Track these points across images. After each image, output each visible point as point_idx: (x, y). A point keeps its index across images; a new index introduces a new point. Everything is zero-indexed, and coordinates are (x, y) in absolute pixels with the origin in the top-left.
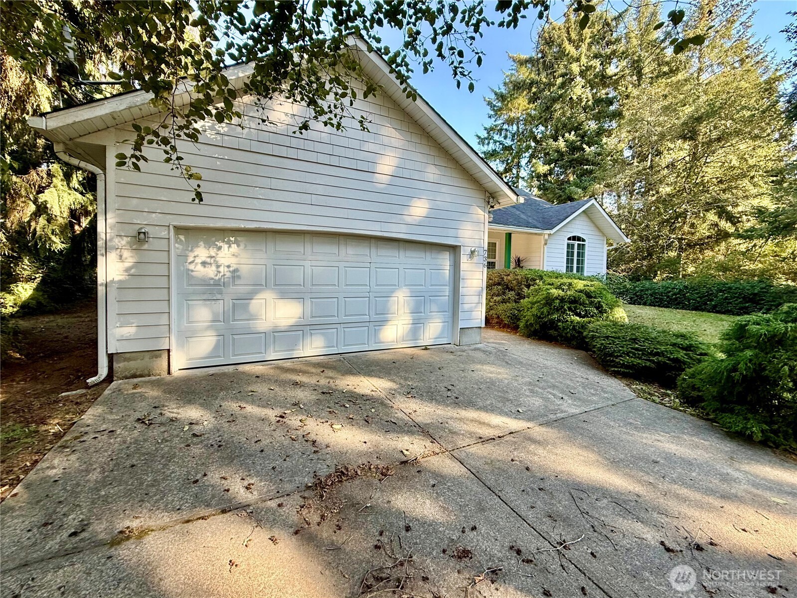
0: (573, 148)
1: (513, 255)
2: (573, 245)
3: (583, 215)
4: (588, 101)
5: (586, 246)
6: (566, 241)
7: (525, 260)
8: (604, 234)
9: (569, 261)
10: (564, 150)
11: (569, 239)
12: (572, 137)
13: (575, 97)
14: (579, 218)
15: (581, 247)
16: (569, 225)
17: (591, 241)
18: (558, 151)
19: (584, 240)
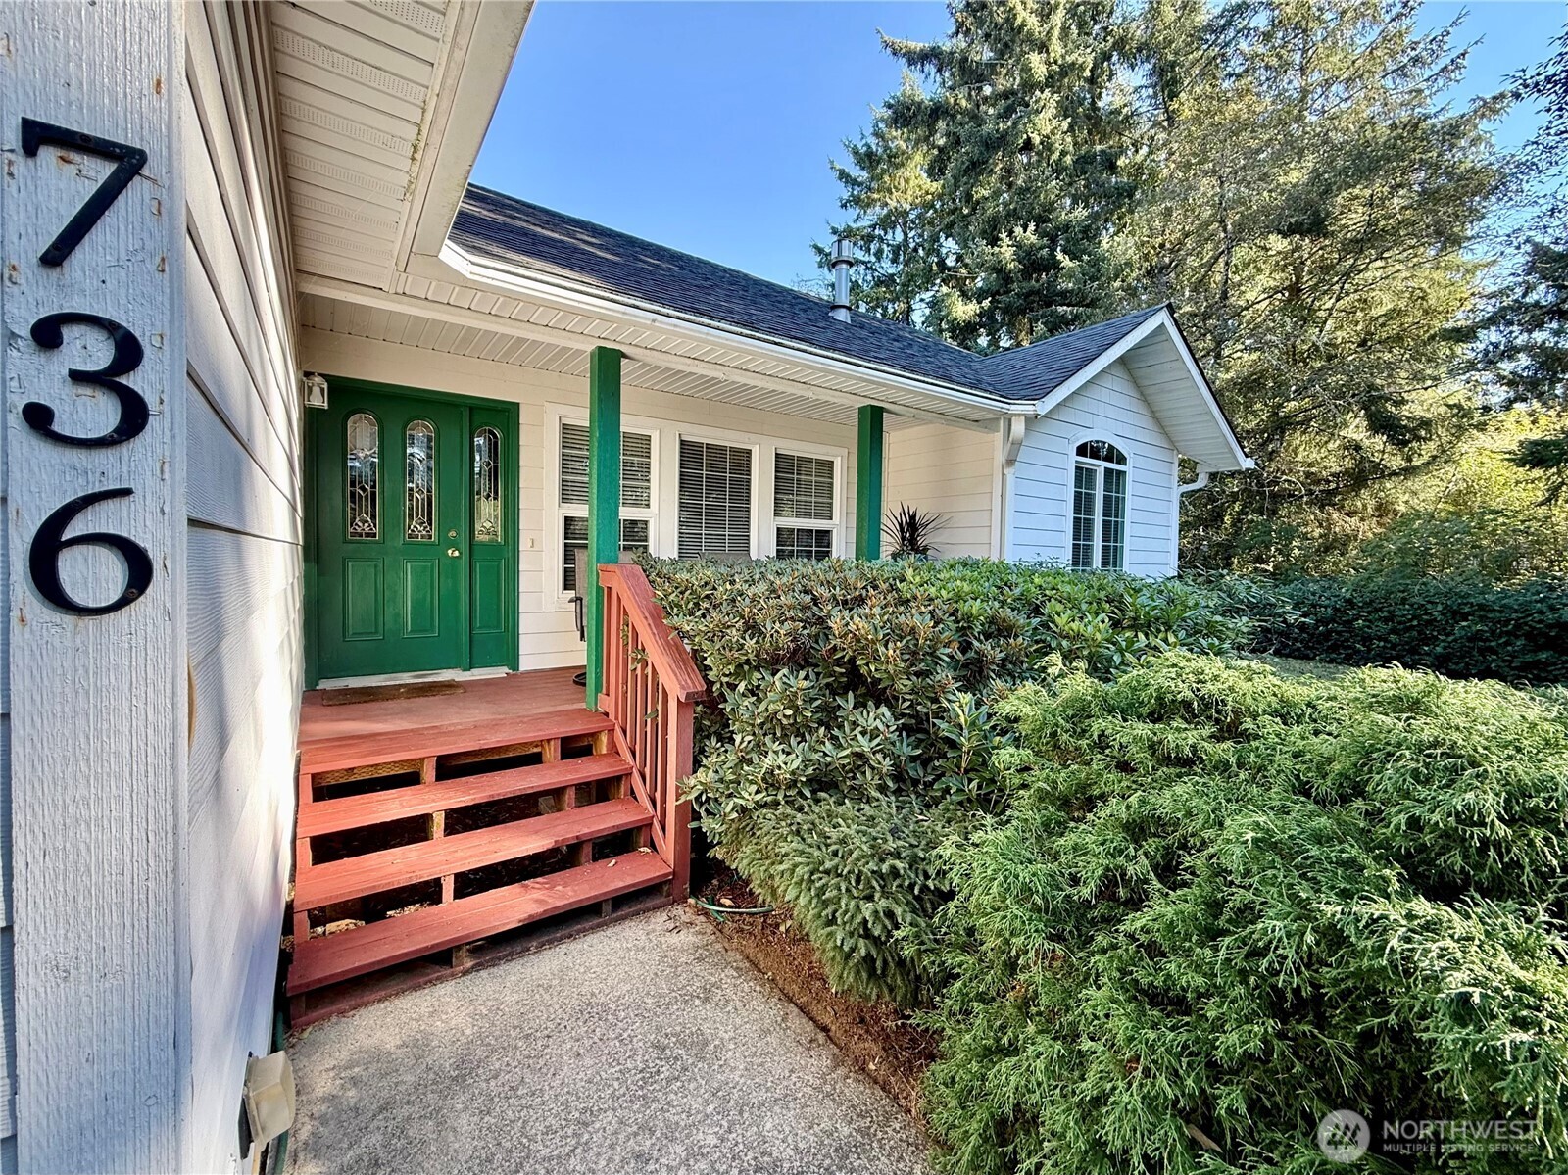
0: (1034, 263)
1: (893, 503)
2: (1091, 473)
3: (1119, 372)
4: (1064, 153)
5: (1129, 479)
6: (1073, 459)
7: (938, 522)
8: (1173, 445)
9: (1082, 529)
10: (1012, 266)
11: (1082, 450)
12: (1029, 236)
13: (1036, 140)
14: (1108, 382)
15: (1115, 480)
16: (1081, 403)
17: (1141, 462)
18: (998, 269)
19: (1122, 460)
